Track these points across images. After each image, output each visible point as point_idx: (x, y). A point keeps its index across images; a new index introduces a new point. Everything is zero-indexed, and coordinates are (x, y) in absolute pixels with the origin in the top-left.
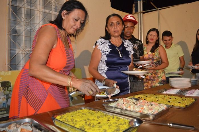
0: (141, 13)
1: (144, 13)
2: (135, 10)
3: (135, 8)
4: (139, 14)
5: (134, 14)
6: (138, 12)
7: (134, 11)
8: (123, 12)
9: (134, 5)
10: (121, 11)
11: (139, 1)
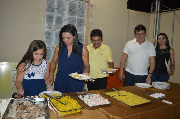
0: (157, 12)
1: (160, 12)
2: (153, 8)
3: (153, 7)
4: (156, 13)
5: (152, 12)
6: (155, 11)
7: (152, 10)
8: (140, 12)
9: (152, 4)
10: (137, 11)
11: (157, 1)
